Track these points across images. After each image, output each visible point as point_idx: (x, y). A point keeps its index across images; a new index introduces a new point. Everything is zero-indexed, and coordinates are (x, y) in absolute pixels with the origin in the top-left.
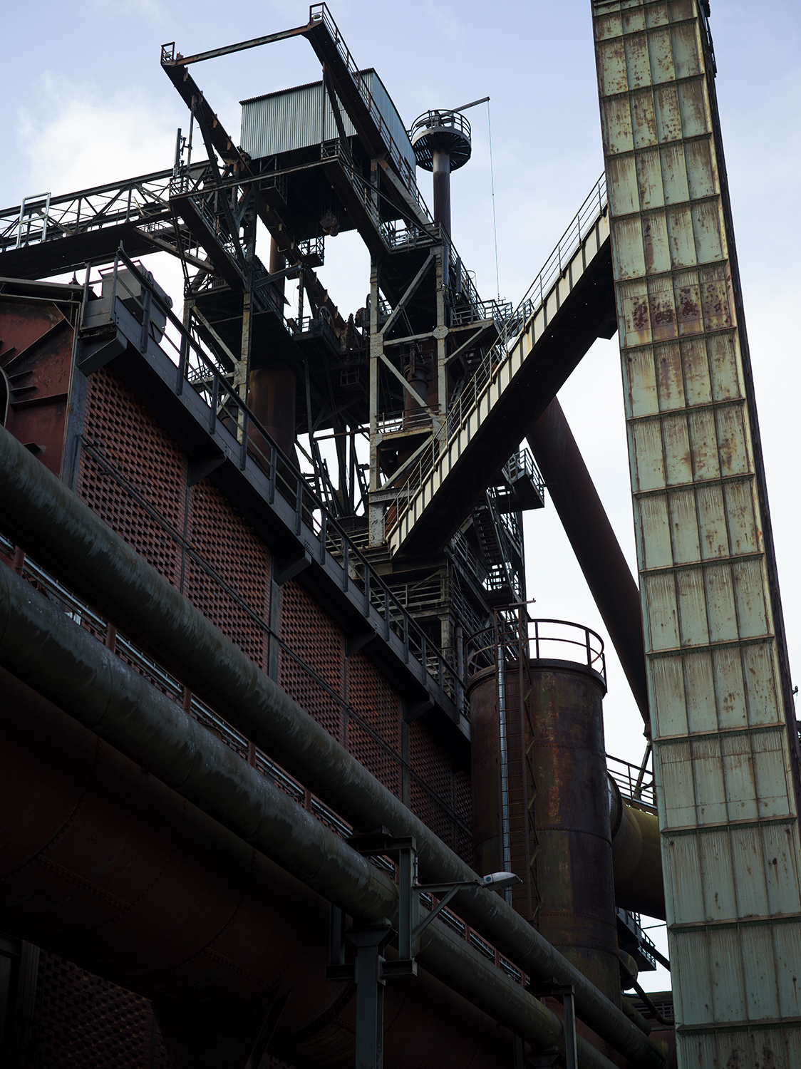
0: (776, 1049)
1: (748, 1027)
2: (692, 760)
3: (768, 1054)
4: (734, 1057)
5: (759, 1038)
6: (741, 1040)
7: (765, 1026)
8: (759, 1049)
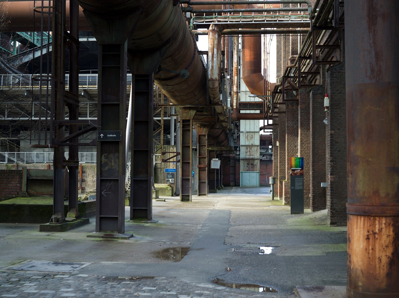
0: (253, 135)
1: (250, 132)
2: (246, 94)
3: (252, 136)
4: (248, 136)
5: (251, 133)
6: (249, 134)
7: (252, 132)
8: (251, 135)
